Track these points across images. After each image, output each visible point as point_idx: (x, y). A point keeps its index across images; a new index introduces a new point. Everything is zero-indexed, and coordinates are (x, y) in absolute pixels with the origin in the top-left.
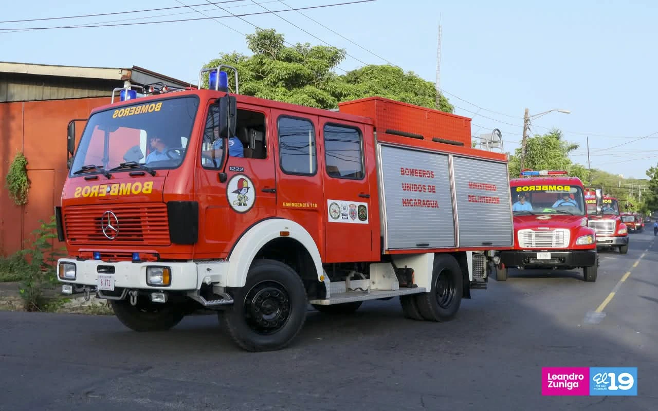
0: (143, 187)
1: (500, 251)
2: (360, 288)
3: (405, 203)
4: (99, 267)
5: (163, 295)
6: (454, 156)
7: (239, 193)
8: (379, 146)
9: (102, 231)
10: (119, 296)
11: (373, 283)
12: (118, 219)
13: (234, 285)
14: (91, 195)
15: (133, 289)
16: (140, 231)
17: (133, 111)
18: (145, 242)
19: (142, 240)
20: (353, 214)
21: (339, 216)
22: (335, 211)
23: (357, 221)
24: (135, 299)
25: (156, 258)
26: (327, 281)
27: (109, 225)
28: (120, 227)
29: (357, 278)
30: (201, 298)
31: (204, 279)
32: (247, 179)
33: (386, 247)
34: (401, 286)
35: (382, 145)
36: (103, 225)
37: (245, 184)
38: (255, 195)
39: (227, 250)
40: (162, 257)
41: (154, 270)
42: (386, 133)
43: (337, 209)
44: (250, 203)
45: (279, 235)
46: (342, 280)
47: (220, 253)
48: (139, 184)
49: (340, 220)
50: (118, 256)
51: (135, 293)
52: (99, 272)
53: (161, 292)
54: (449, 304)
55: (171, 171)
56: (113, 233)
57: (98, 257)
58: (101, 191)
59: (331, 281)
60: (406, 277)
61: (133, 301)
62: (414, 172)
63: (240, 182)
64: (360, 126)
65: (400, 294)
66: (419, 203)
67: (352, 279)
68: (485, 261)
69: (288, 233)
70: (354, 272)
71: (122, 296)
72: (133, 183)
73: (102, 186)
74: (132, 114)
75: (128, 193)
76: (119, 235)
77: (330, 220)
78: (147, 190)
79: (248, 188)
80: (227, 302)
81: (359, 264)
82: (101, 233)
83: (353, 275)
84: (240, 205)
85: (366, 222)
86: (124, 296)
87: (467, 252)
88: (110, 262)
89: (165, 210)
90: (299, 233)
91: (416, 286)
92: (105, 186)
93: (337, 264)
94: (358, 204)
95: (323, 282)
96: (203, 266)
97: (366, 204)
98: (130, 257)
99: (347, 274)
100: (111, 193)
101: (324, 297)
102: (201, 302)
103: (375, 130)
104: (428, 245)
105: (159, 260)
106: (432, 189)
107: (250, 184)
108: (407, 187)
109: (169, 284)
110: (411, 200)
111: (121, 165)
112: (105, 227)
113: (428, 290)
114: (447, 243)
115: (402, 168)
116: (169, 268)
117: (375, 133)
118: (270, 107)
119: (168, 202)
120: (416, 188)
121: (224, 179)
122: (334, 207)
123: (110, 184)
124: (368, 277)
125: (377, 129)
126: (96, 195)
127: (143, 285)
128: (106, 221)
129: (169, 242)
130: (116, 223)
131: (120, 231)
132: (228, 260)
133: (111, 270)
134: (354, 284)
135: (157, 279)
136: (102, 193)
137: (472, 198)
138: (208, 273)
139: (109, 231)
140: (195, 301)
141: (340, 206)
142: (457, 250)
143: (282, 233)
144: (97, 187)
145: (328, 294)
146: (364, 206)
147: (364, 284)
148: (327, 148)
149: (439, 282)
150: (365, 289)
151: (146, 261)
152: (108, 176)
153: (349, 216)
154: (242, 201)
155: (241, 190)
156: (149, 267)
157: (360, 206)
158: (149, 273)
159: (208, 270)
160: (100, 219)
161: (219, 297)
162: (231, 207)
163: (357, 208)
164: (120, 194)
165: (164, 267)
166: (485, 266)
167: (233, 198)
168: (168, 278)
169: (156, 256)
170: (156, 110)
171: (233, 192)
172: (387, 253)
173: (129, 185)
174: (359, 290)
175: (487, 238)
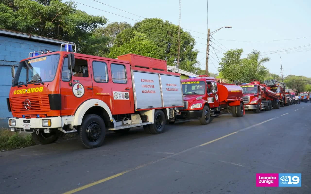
0: (39, 89)
1: (179, 108)
2: (128, 123)
3: (143, 92)
4: (24, 121)
5: (49, 130)
6: (161, 75)
7: (78, 90)
8: (132, 72)
9: (25, 107)
10: (32, 131)
11: (133, 121)
12: (30, 102)
13: (77, 125)
14: (20, 93)
15: (37, 129)
16: (39, 106)
17: (36, 60)
18: (41, 110)
19: (40, 109)
20: (123, 96)
21: (118, 97)
22: (116, 96)
23: (125, 99)
24: (38, 132)
25: (46, 116)
26: (114, 121)
27: (27, 105)
28: (32, 105)
29: (126, 120)
30: (64, 130)
31: (65, 123)
32: (81, 85)
33: (136, 108)
34: (143, 122)
35: (133, 71)
36: (25, 104)
37: (80, 87)
38: (84, 90)
39: (74, 111)
40: (48, 116)
41: (45, 121)
42: (135, 67)
43: (117, 95)
44: (82, 94)
45: (94, 105)
46: (121, 121)
47: (71, 113)
48: (38, 88)
49: (118, 99)
50: (31, 116)
51: (38, 130)
52: (24, 123)
53: (48, 129)
54: (161, 127)
55: (50, 82)
56: (29, 107)
57: (24, 117)
58: (24, 91)
59: (116, 121)
60: (144, 119)
61: (37, 133)
62: (146, 81)
63: (78, 86)
64: (125, 64)
65: (143, 125)
66: (148, 92)
67: (125, 120)
68: (174, 111)
69: (98, 104)
70: (125, 118)
71: (33, 131)
72: (35, 88)
73: (24, 90)
74: (36, 61)
75: (34, 92)
76: (31, 108)
77: (115, 99)
78: (41, 90)
79: (81, 88)
80: (74, 131)
81: (127, 114)
82: (24, 108)
83: (125, 119)
84: (78, 94)
85: (128, 99)
86: (34, 131)
87: (167, 109)
88: (28, 118)
89: (48, 97)
90: (102, 104)
91: (148, 122)
92: (25, 90)
93: (119, 115)
94: (125, 93)
95: (113, 122)
96: (64, 118)
97: (128, 93)
98: (36, 116)
99: (123, 119)
100: (28, 92)
101: (113, 127)
102: (63, 132)
103: (131, 66)
104: (152, 107)
105: (47, 117)
106: (153, 87)
107: (82, 87)
108: (144, 86)
109: (51, 126)
110: (145, 91)
111: (31, 81)
112: (26, 105)
113: (153, 123)
114: (159, 106)
115: (141, 80)
116: (50, 120)
117: (131, 67)
118: (89, 58)
119: (49, 95)
120: (147, 86)
121: (72, 86)
122: (116, 94)
123: (27, 89)
124: (131, 119)
125: (131, 65)
126: (22, 93)
127: (41, 127)
128: (26, 103)
129: (50, 110)
130: (30, 103)
131: (32, 107)
132: (74, 115)
133: (29, 122)
134: (125, 122)
135: (47, 124)
136: (24, 92)
137: (168, 89)
138: (67, 121)
139: (27, 107)
140: (61, 131)
141: (118, 93)
142: (163, 108)
143: (96, 104)
144: (22, 90)
145: (115, 126)
146: (127, 93)
147: (129, 122)
148: (112, 71)
149: (157, 120)
150: (129, 124)
151: (42, 117)
152: (26, 86)
153: (121, 97)
154: (79, 93)
155: (78, 89)
156: (43, 120)
157: (125, 94)
158: (43, 122)
159: (66, 119)
160: (24, 102)
161: (71, 130)
162: (75, 95)
163: (125, 95)
164: (31, 92)
165: (48, 119)
166: (174, 113)
167: (75, 92)
168: (50, 123)
169: (45, 115)
170: (44, 60)
171: (76, 90)
172: (137, 110)
173: (34, 89)
174: (127, 124)
175: (174, 103)
